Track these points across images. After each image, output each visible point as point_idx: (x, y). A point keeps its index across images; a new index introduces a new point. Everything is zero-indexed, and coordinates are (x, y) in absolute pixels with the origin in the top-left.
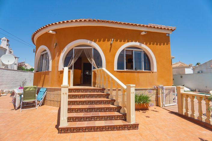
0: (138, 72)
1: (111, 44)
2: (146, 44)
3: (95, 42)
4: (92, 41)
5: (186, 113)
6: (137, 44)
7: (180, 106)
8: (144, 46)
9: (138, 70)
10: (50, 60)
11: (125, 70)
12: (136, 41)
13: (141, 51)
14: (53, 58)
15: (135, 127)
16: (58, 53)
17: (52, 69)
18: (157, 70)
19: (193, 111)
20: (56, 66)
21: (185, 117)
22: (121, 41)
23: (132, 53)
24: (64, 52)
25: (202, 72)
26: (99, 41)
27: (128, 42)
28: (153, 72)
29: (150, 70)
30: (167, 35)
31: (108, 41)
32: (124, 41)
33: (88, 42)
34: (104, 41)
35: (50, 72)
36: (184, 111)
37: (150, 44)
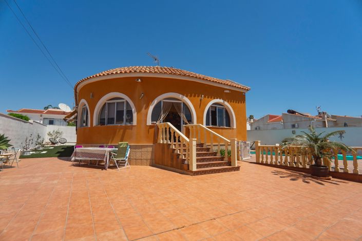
0: (222, 129)
1: (201, 100)
2: (228, 102)
3: (187, 96)
4: (184, 95)
5: (262, 161)
6: (221, 101)
7: (258, 158)
8: (226, 103)
9: (221, 127)
10: (134, 112)
11: (211, 126)
12: (220, 99)
13: (223, 108)
14: (138, 111)
15: (238, 168)
16: (145, 106)
17: (137, 123)
18: (237, 127)
19: (263, 159)
20: (142, 120)
21: (262, 164)
22: (208, 98)
23: (216, 109)
24: (154, 105)
25: (259, 128)
26: (191, 96)
27: (214, 98)
28: (233, 129)
29: (230, 126)
30: (244, 94)
31: (198, 97)
32: (211, 98)
33: (180, 96)
34: (195, 96)
35: (135, 126)
36: (261, 160)
37: (231, 102)
